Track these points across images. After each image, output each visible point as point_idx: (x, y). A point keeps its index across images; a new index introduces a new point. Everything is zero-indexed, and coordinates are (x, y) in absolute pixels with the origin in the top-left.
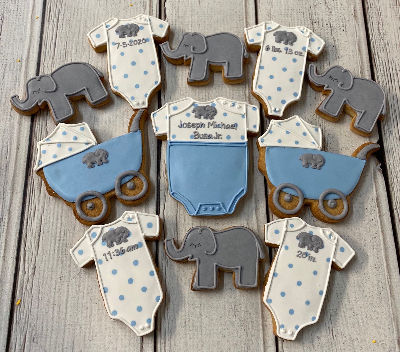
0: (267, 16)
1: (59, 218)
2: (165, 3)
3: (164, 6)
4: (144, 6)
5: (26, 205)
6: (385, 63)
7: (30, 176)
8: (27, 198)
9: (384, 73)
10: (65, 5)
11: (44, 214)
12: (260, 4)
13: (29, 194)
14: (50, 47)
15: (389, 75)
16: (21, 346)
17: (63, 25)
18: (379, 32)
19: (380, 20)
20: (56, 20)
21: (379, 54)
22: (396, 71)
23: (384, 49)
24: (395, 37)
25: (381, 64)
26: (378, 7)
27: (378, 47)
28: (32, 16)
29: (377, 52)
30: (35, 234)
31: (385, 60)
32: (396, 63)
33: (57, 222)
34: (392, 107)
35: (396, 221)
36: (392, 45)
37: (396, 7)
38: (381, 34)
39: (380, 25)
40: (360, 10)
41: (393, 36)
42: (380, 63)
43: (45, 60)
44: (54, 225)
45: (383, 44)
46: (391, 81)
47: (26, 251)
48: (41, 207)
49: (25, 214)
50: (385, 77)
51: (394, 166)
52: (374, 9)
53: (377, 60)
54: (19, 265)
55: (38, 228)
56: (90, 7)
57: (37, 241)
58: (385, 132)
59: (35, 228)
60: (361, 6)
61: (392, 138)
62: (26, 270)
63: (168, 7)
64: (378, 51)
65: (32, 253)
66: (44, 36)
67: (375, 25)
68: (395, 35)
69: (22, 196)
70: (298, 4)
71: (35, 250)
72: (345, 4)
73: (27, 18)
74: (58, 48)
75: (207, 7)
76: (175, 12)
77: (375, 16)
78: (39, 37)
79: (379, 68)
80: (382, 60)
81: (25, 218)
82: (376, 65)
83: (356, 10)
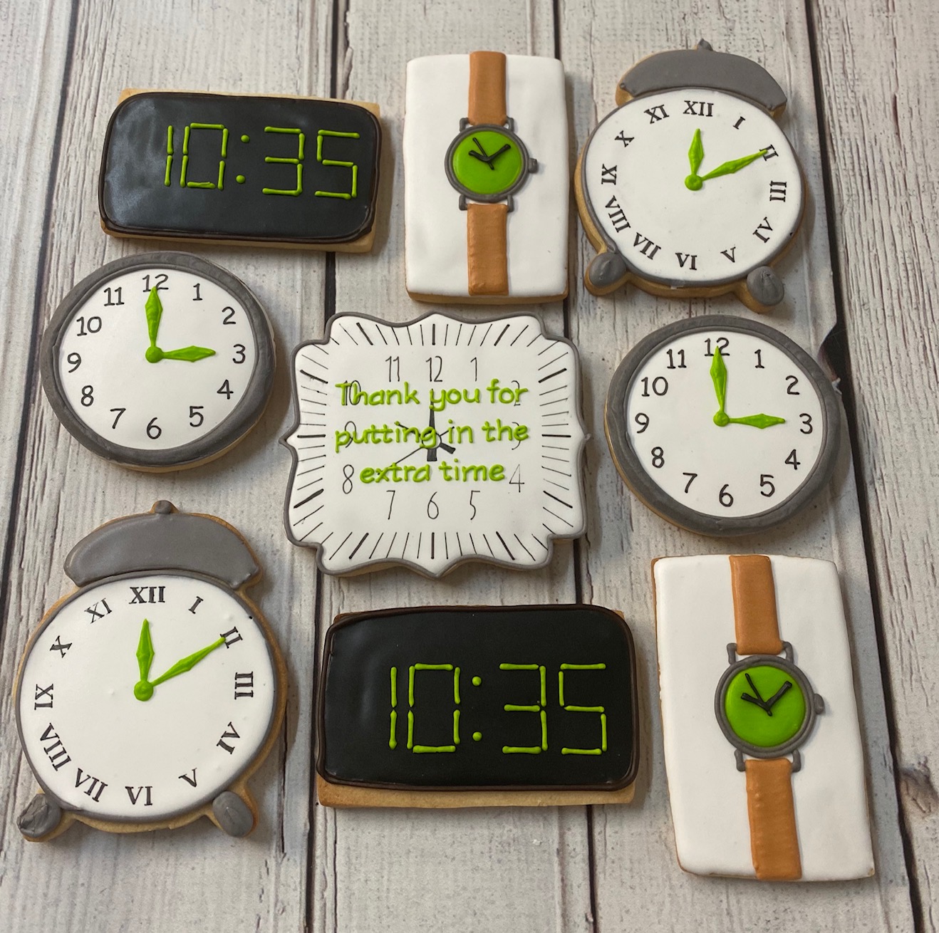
0: (581, 39)
1: (99, 499)
2: (348, 13)
3: (345, 20)
4: (298, 21)
5: (24, 468)
6: (857, 146)
7: (34, 402)
8: (27, 453)
9: (853, 170)
10: (120, 23)
11: (66, 488)
12: (566, 12)
13: (32, 444)
14: (84, 114)
15: (865, 174)
16: (9, 780)
17: (113, 66)
18: (845, 73)
19: (847, 46)
20: (98, 56)
21: (842, 125)
22: (881, 165)
23: (855, 113)
24: (882, 85)
25: (848, 148)
26: (843, 15)
27: (840, 109)
28: (44, 47)
29: (839, 121)
30: (45, 533)
31: (856, 139)
32: (883, 147)
33: (94, 506)
34: (871, 248)
35: (871, 511)
36: (874, 104)
37: (886, 14)
38: (850, 77)
39: (847, 59)
40: (799, 22)
41: (877, 82)
42: (844, 145)
43: (70, 143)
44: (88, 513)
45: (853, 100)
46: (870, 188)
47: (23, 569)
48: (58, 473)
49: (23, 489)
50: (855, 179)
51: (870, 385)
52: (832, 21)
53: (839, 138)
54: (7, 603)
55: (52, 521)
56: (175, 24)
57: (47, 549)
58: (853, 307)
59: (45, 519)
60: (804, 14)
61: (866, 320)
62: (24, 613)
63: (353, 22)
64: (841, 119)
65: (36, 574)
66: (71, 90)
67: (835, 57)
68: (882, 80)
69: (16, 448)
70: (654, 11)
71: (44, 569)
72: (765, 9)
73: (33, 52)
74: (101, 115)
75: (442, 22)
76: (370, 33)
77: (837, 37)
78: (59, 92)
79: (842, 159)
80: (849, 139)
81: (22, 497)
82: (834, 151)
83: (792, 23)
